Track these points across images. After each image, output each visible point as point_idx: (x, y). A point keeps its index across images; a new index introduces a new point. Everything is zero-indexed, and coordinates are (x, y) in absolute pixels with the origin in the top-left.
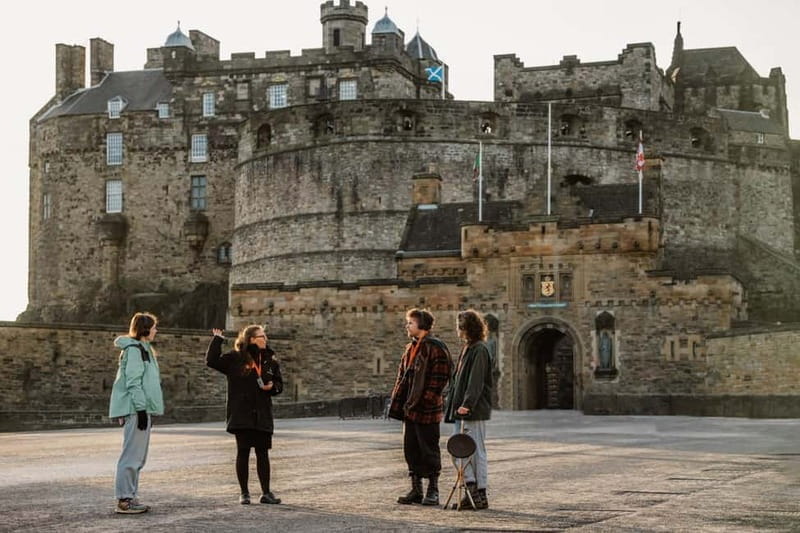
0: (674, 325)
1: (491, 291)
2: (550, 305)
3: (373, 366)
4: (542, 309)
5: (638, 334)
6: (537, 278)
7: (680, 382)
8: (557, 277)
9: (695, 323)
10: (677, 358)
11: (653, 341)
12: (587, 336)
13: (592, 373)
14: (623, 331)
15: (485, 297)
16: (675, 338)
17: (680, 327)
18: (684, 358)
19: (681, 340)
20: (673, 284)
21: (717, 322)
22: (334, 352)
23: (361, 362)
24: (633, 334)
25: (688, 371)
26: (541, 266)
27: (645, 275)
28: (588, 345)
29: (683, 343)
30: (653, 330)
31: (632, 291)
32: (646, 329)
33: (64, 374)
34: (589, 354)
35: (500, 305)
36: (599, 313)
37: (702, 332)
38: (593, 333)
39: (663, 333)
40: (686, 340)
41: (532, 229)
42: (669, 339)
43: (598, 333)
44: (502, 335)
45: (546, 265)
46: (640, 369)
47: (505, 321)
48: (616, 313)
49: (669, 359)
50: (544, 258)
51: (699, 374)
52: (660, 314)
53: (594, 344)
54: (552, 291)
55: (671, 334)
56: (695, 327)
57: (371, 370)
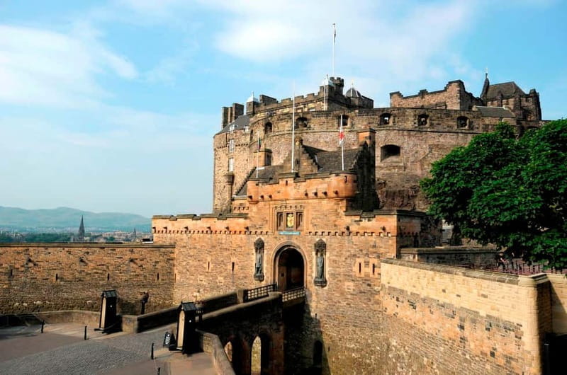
0: (361, 250)
1: (260, 223)
2: (291, 233)
3: (206, 266)
4: (286, 235)
5: (340, 256)
6: (284, 215)
7: (364, 293)
8: (295, 214)
9: (374, 250)
10: (363, 275)
11: (348, 261)
12: (310, 255)
13: (313, 281)
14: (331, 253)
15: (258, 226)
16: (361, 260)
17: (365, 252)
18: (367, 275)
19: (365, 262)
20: (361, 221)
21: (387, 250)
22: (191, 256)
23: (201, 263)
24: (336, 256)
25: (369, 285)
26: (286, 207)
27: (344, 214)
28: (311, 261)
29: (367, 264)
30: (348, 254)
31: (335, 226)
32: (344, 253)
33: (33, 271)
34: (311, 268)
35: (264, 232)
36: (317, 240)
37: (379, 257)
38: (314, 253)
39: (354, 255)
40: (368, 262)
41: (281, 182)
42: (358, 260)
43: (317, 254)
44: (265, 251)
45: (288, 206)
46: (340, 281)
47: (267, 243)
48: (327, 240)
49: (358, 275)
50: (288, 202)
51: (376, 288)
52: (353, 243)
53: (314, 261)
54: (293, 224)
55: (359, 257)
56: (374, 253)
57: (205, 268)
